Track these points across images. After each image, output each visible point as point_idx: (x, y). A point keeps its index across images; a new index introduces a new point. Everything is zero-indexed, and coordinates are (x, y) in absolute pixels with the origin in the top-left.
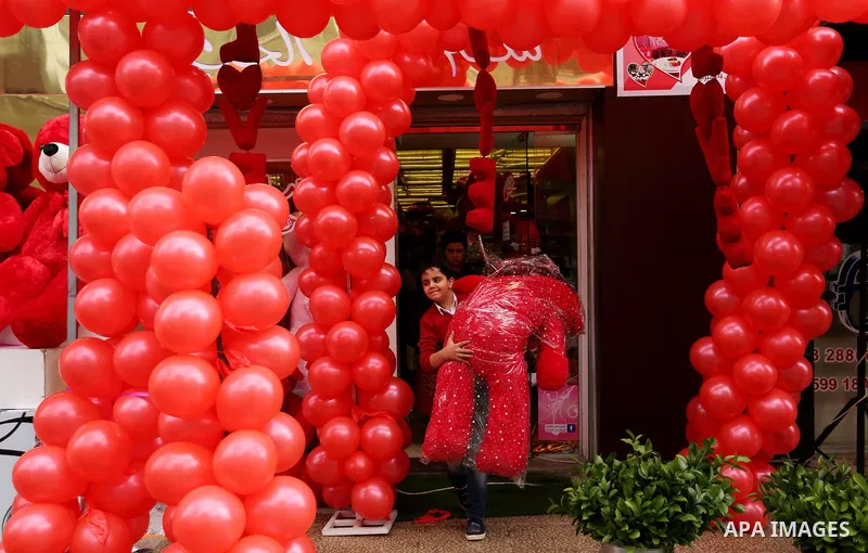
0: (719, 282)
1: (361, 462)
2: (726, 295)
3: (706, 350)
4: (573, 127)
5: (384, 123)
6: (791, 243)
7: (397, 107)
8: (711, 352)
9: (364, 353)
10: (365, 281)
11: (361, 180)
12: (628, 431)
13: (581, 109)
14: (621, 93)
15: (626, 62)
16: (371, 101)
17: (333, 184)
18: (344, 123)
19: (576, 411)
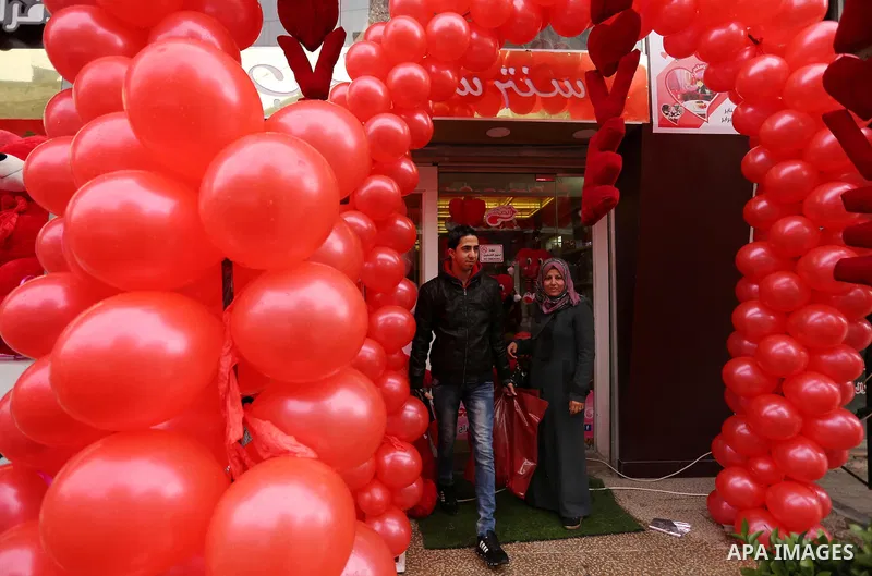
2: (761, 315)
3: (743, 370)
7: (420, 117)
8: (750, 374)
9: (382, 373)
11: (385, 185)
14: (656, 129)
15: (659, 102)
19: (592, 412)
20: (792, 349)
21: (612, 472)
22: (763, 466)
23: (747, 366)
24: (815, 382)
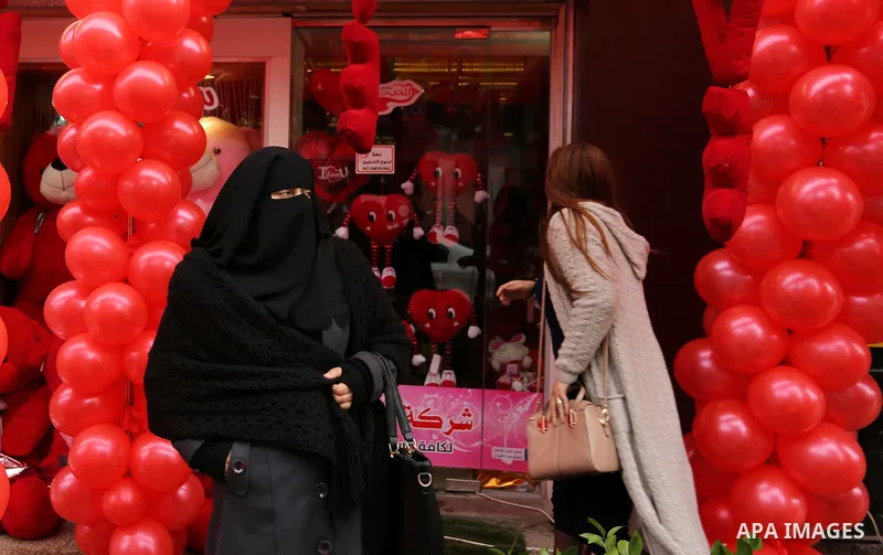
1: (126, 495)
2: (732, 272)
3: (702, 358)
6: (845, 192)
9: (139, 330)
10: (152, 225)
11: (150, 75)
17: (110, 79)
20: (756, 329)
23: (709, 353)
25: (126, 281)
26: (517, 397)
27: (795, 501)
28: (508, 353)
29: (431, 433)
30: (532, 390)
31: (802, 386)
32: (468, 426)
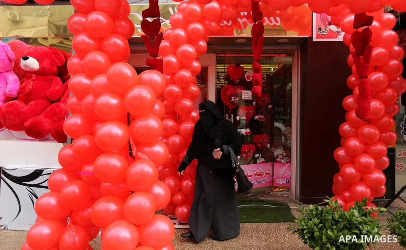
0: (345, 123)
1: (179, 197)
2: (349, 128)
3: (341, 152)
4: (290, 55)
5: (196, 49)
6: (380, 105)
7: (201, 43)
8: (343, 154)
9: (182, 149)
10: (184, 117)
11: (185, 73)
12: (326, 196)
13: (295, 47)
14: (315, 39)
15: (317, 27)
16: (191, 39)
17: (173, 75)
18: (178, 49)
19: (290, 174)
20: (357, 143)
21: (296, 202)
22: (347, 194)
23: (343, 151)
24: (365, 158)
25: (177, 134)
26: (284, 164)
27: (368, 190)
28: (278, 152)
29: (261, 177)
30: (287, 162)
31: (369, 159)
32: (269, 173)
